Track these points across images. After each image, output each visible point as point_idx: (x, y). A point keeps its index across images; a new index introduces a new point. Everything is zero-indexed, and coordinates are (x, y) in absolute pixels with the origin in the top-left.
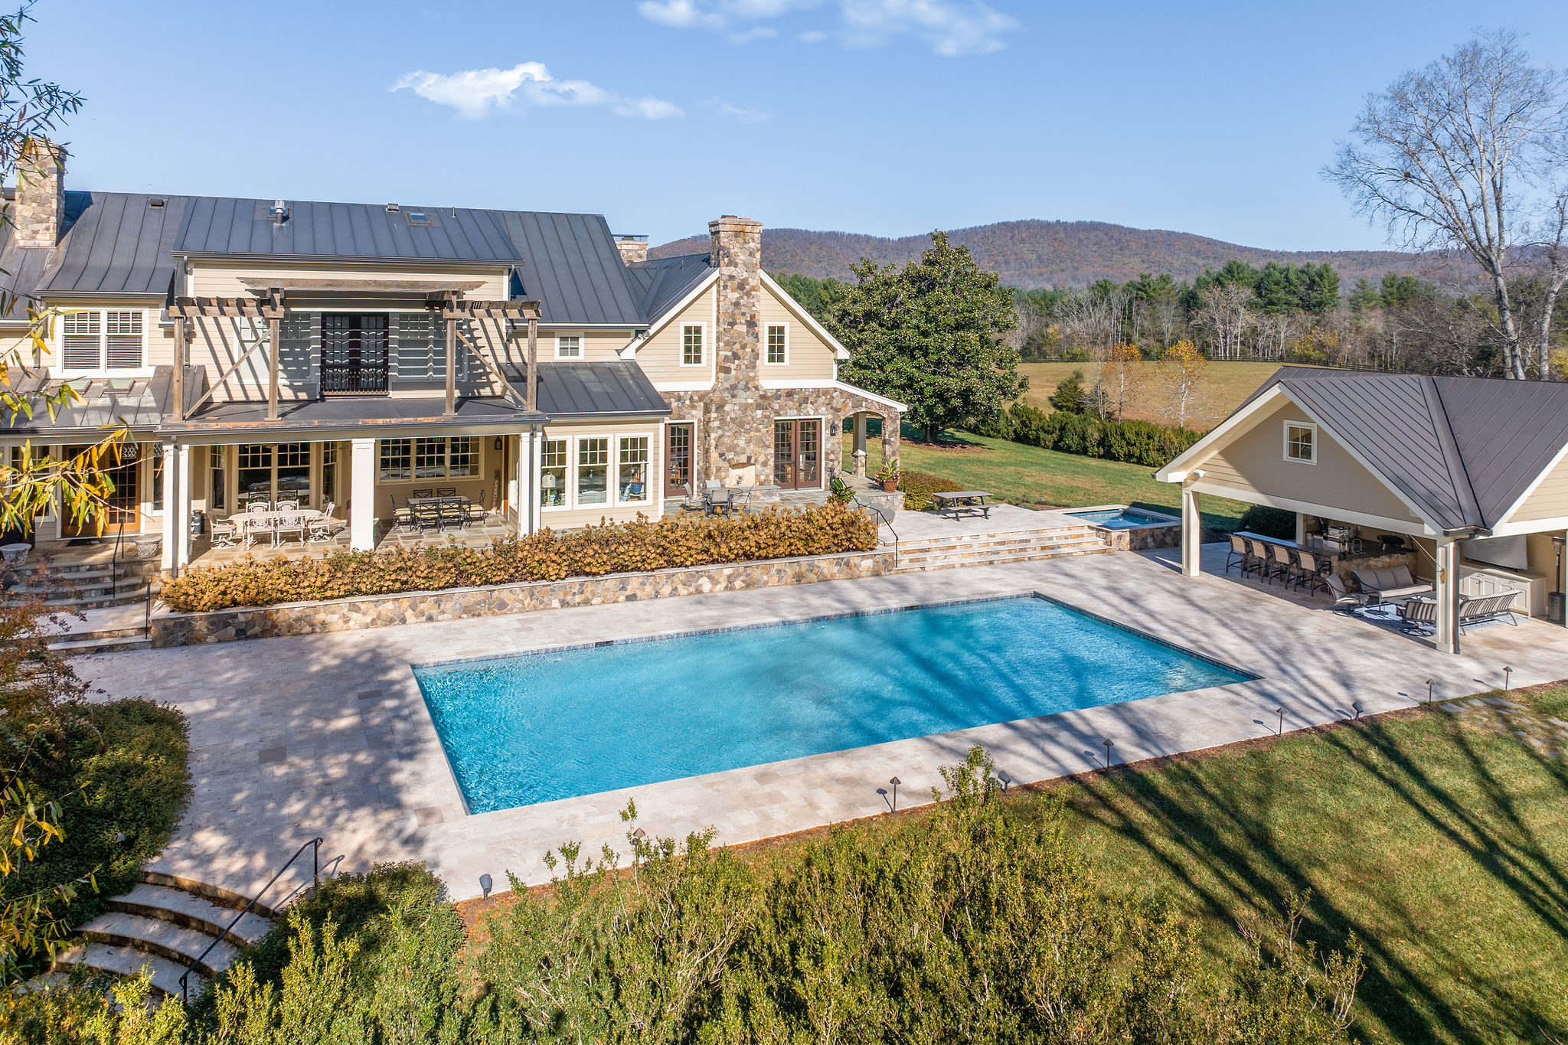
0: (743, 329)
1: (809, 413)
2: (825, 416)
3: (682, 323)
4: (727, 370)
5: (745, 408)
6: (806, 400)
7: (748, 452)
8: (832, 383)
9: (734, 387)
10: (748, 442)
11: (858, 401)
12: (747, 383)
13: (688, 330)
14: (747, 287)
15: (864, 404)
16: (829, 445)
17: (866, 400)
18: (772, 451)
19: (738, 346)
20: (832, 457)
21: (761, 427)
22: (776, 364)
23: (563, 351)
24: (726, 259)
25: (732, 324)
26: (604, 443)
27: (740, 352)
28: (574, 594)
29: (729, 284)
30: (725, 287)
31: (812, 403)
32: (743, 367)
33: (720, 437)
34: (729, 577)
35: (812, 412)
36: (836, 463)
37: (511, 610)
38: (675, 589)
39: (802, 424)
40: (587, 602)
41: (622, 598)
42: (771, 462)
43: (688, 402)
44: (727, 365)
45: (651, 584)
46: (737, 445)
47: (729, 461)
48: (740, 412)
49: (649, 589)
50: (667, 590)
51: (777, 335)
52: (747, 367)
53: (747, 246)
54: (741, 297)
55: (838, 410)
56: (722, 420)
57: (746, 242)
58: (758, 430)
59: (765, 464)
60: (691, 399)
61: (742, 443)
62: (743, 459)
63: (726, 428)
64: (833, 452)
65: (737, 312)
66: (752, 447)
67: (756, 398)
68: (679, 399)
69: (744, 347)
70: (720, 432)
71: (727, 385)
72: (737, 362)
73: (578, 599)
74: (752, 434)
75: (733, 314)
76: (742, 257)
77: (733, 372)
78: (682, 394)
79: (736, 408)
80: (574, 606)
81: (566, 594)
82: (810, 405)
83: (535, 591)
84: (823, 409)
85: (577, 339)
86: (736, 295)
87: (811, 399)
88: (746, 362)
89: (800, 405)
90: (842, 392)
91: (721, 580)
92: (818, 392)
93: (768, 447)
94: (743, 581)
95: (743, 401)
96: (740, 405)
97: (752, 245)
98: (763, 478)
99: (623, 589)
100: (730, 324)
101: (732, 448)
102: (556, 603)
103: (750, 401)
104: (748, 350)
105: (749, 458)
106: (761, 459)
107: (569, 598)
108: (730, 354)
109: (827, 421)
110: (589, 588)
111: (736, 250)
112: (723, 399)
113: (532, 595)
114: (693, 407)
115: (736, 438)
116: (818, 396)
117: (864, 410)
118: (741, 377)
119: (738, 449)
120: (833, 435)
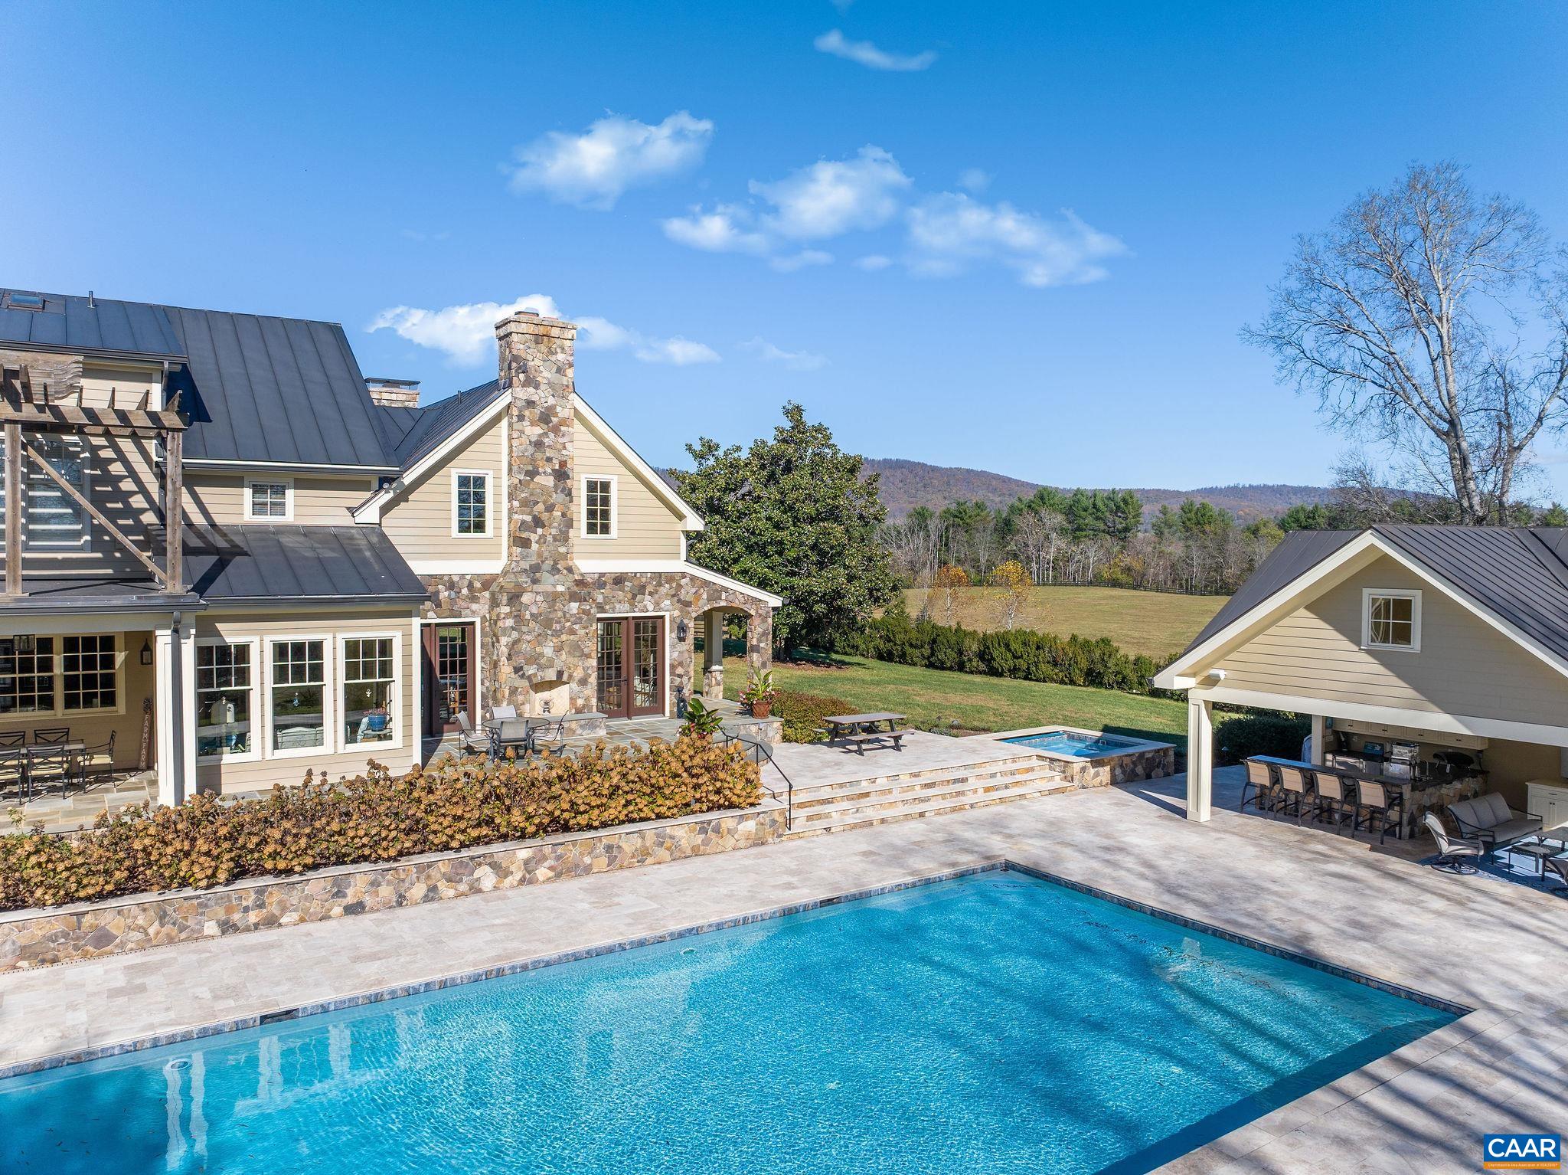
0: (550, 481)
1: (647, 607)
2: (669, 612)
3: (453, 473)
4: (525, 543)
5: (553, 598)
6: (642, 589)
7: (558, 664)
8: (679, 565)
9: (535, 568)
10: (558, 649)
11: (716, 592)
12: (556, 563)
13: (464, 481)
14: (555, 420)
15: (724, 596)
16: (676, 654)
17: (726, 590)
18: (594, 662)
19: (541, 507)
20: (680, 671)
21: (576, 627)
22: (599, 536)
23: (258, 508)
24: (522, 376)
25: (532, 474)
26: (316, 649)
27: (545, 516)
28: (246, 909)
29: (527, 413)
30: (521, 418)
31: (651, 594)
32: (549, 538)
33: (516, 642)
34: (526, 862)
35: (650, 607)
36: (685, 679)
37: (122, 945)
38: (433, 889)
39: (637, 625)
40: (272, 922)
41: (337, 910)
42: (593, 680)
43: (465, 591)
44: (525, 535)
45: (389, 883)
46: (542, 655)
47: (529, 678)
48: (545, 605)
49: (386, 892)
50: (419, 890)
51: (599, 492)
52: (555, 539)
53: (553, 358)
54: (545, 434)
55: (688, 604)
56: (518, 618)
57: (552, 353)
58: (572, 632)
59: (583, 682)
60: (470, 586)
61: (548, 651)
62: (551, 675)
63: (525, 629)
64: (681, 664)
65: (539, 455)
66: (564, 657)
67: (570, 584)
68: (451, 586)
69: (550, 509)
70: (515, 635)
71: (525, 565)
72: (540, 531)
73: (253, 917)
74: (564, 637)
75: (533, 460)
76: (546, 374)
77: (535, 546)
78: (456, 579)
79: (540, 598)
80: (247, 929)
81: (229, 910)
82: (648, 597)
83: (170, 910)
84: (667, 602)
85: (280, 490)
86: (538, 430)
87: (649, 588)
88: (554, 531)
89: (634, 596)
90: (693, 578)
91: (513, 868)
92: (659, 578)
93: (588, 656)
94: (551, 868)
95: (550, 589)
96: (546, 594)
97: (561, 357)
98: (580, 702)
99: (340, 894)
100: (528, 473)
101: (535, 659)
102: (211, 928)
103: (560, 588)
104: (557, 513)
105: (560, 674)
106: (578, 674)
107: (236, 917)
108: (528, 518)
109: (672, 620)
110: (274, 899)
111: (537, 362)
112: (518, 585)
113: (162, 917)
114: (474, 599)
115: (540, 644)
116: (660, 584)
117: (723, 604)
118: (546, 554)
119: (543, 661)
120: (682, 639)
